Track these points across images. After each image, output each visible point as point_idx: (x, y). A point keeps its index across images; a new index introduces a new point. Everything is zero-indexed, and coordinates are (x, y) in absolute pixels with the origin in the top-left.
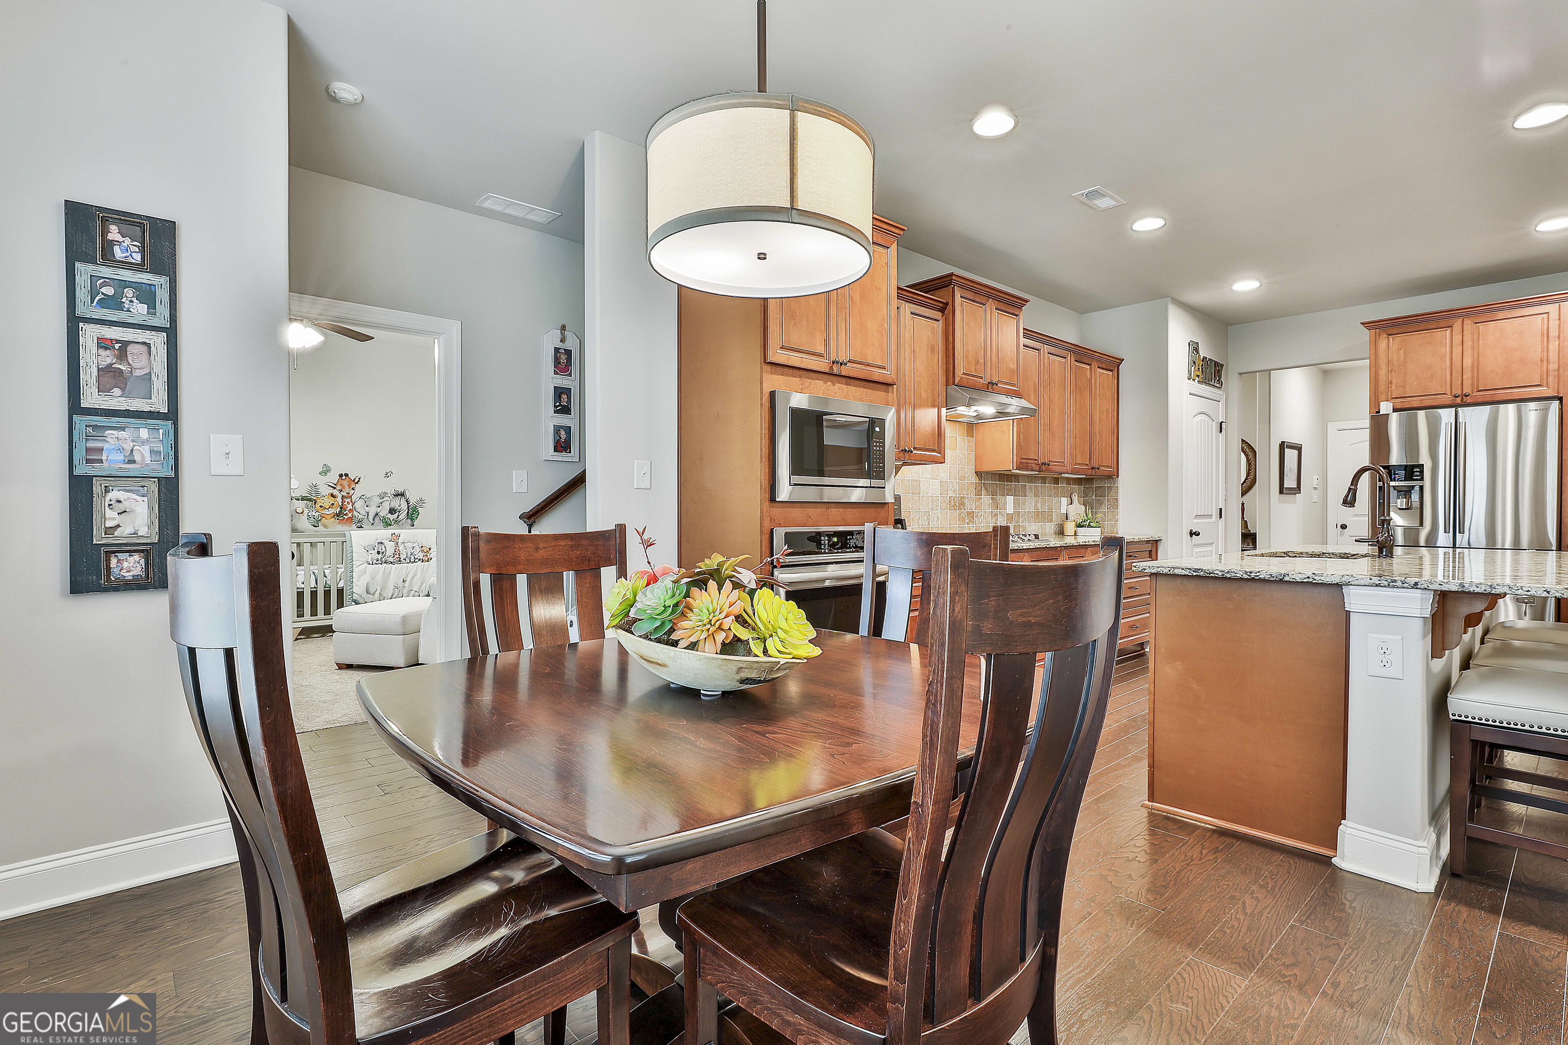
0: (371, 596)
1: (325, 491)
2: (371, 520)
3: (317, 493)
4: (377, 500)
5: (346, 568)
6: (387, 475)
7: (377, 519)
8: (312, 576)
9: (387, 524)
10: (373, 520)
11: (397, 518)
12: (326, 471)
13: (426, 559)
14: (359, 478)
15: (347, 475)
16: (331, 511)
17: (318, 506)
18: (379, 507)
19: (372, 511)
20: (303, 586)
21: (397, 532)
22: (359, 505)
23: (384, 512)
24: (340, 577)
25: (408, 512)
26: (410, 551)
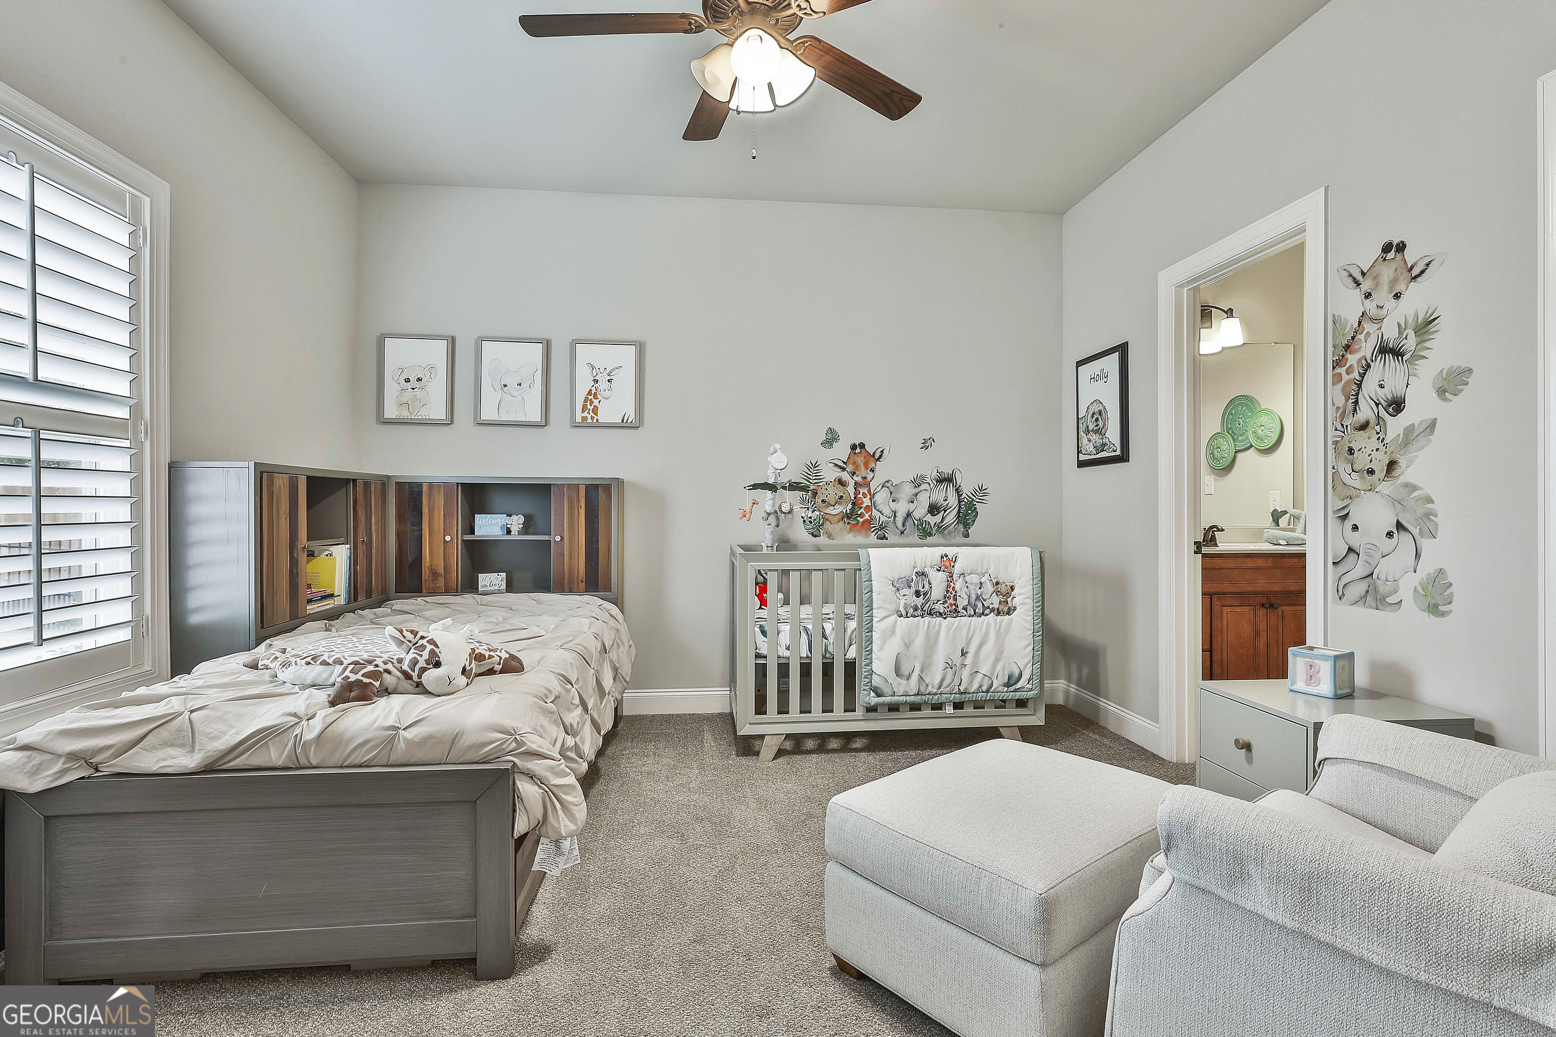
0: (904, 682)
1: (830, 474)
2: (899, 524)
3: (818, 477)
4: (909, 490)
5: (860, 623)
6: (926, 444)
7: (909, 523)
8: (804, 635)
9: (925, 532)
10: (904, 525)
11: (942, 522)
12: (831, 439)
13: (1006, 609)
14: (882, 452)
15: (862, 446)
16: (838, 510)
17: (819, 500)
18: (912, 502)
19: (902, 508)
20: (787, 653)
21: (951, 551)
22: (881, 497)
23: (920, 512)
24: (850, 639)
25: (959, 512)
26: (974, 591)
